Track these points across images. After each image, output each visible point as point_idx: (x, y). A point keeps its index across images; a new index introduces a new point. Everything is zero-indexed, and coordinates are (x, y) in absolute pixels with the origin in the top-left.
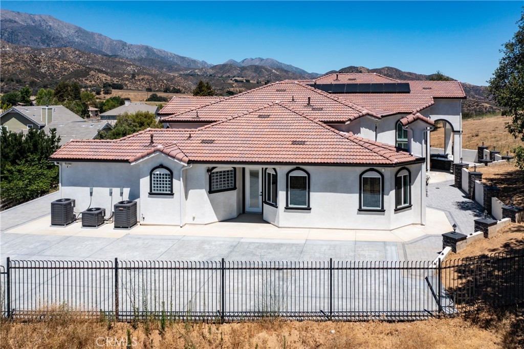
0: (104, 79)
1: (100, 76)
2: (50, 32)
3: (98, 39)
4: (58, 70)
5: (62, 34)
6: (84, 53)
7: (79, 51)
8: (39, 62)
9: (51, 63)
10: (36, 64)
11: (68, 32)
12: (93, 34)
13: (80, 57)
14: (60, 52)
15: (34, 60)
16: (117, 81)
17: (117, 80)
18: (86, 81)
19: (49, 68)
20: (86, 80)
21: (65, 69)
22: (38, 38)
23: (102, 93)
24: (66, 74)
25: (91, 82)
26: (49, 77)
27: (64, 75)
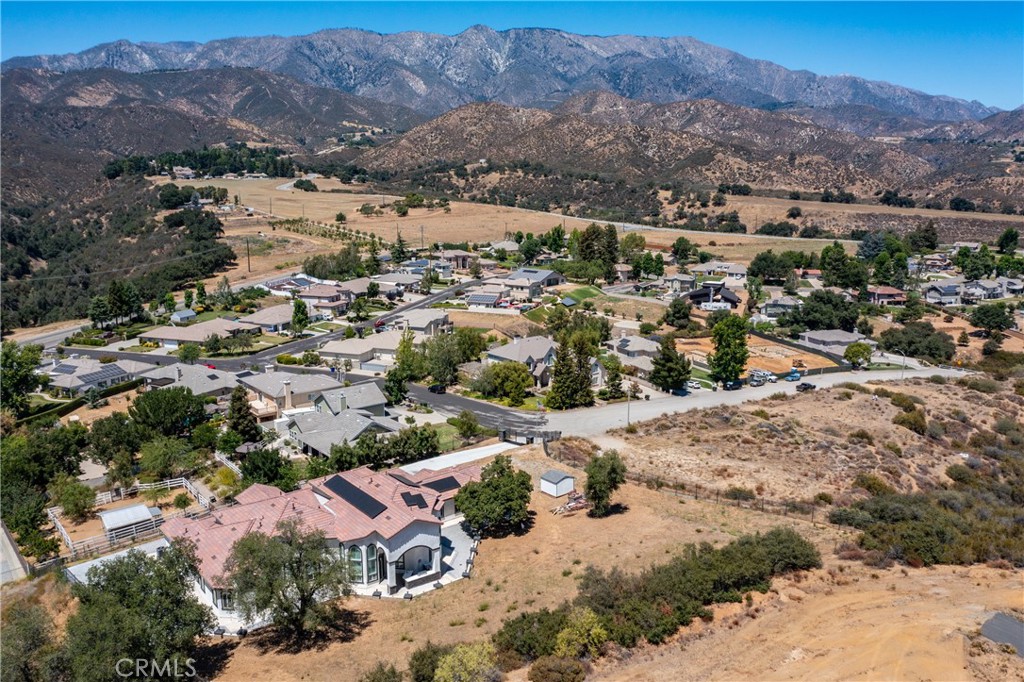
0: (736, 166)
1: (731, 163)
2: (690, 67)
3: (765, 73)
4: (673, 151)
5: (707, 67)
6: (729, 108)
7: (723, 104)
8: (646, 138)
9: (664, 138)
10: (643, 141)
11: (717, 64)
12: (757, 62)
13: (723, 115)
14: (692, 108)
15: (640, 135)
16: (757, 171)
17: (758, 169)
18: (707, 172)
19: (659, 148)
20: (707, 170)
21: (682, 149)
22: (669, 81)
23: (710, 204)
24: (682, 157)
25: (714, 173)
26: (657, 164)
27: (679, 159)
